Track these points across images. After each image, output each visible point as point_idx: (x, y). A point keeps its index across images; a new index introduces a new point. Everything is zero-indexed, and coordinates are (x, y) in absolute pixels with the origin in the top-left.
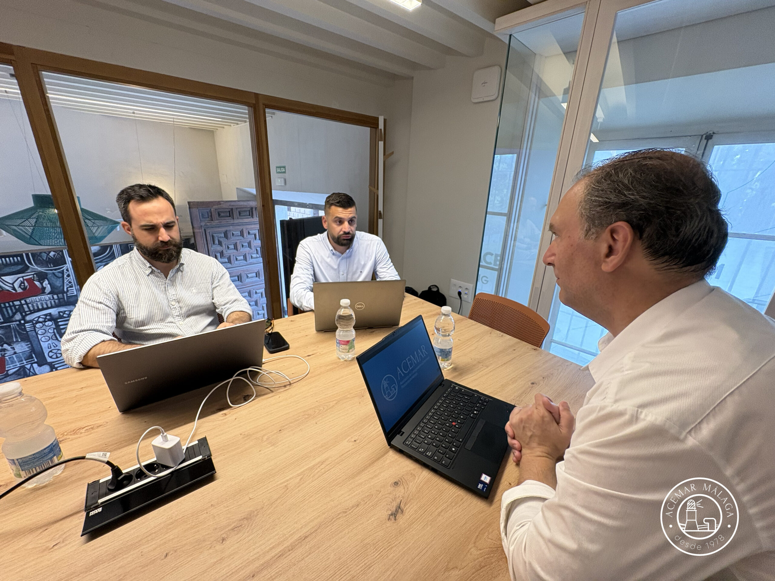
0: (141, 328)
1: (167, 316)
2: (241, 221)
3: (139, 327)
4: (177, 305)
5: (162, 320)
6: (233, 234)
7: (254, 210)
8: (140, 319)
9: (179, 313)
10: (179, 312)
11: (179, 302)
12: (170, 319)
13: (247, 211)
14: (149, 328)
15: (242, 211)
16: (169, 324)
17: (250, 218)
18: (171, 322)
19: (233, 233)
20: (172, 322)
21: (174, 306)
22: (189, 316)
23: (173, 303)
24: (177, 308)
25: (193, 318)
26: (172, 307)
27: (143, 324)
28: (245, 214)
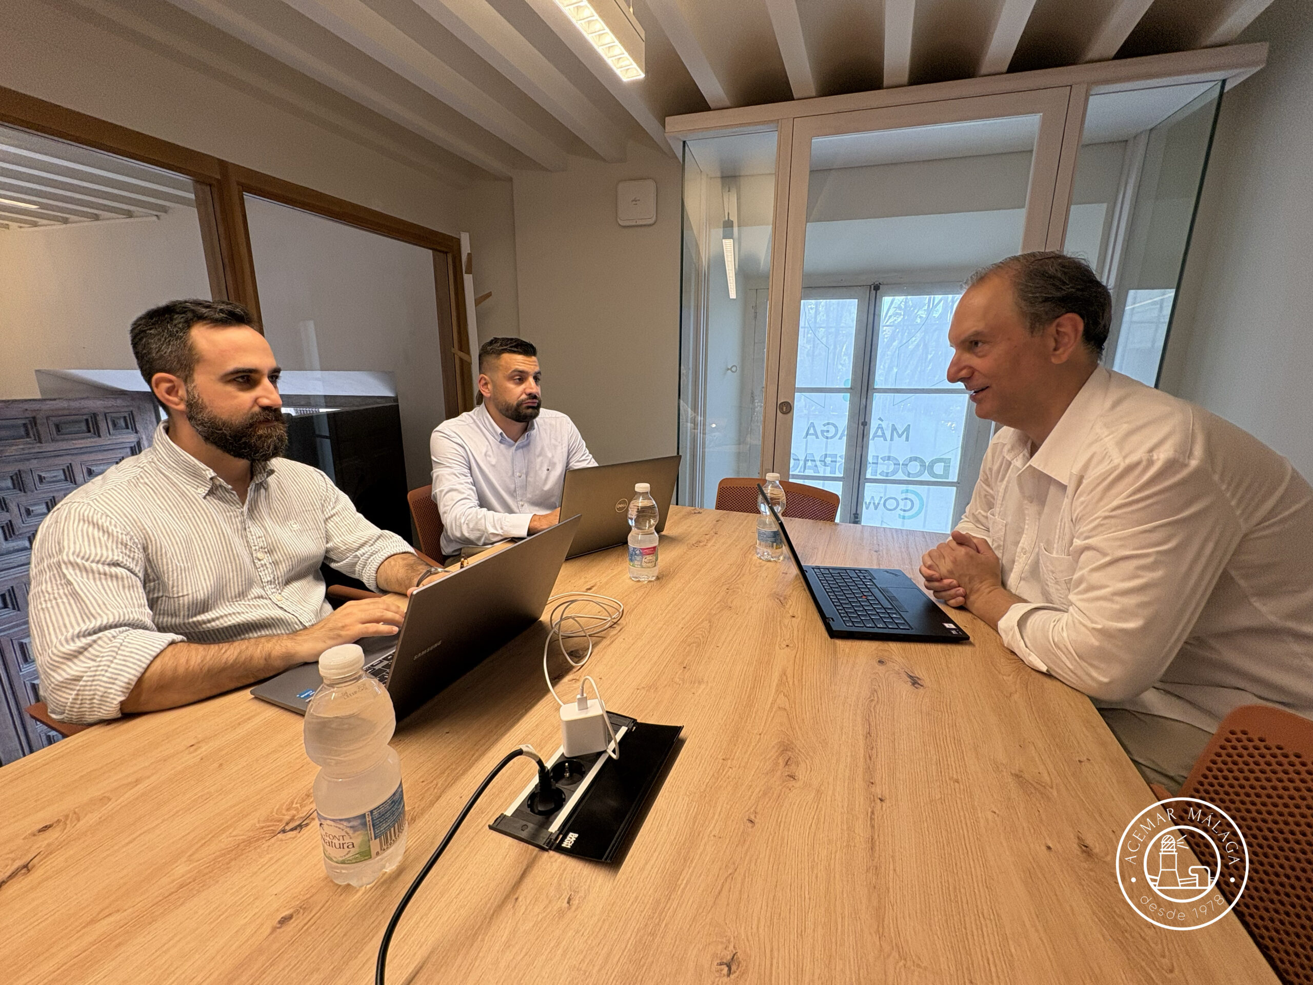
0: (199, 618)
1: (250, 584)
2: (64, 445)
3: (195, 615)
4: (267, 559)
5: (242, 595)
6: (41, 479)
7: (100, 418)
8: (201, 595)
9: (272, 576)
10: (273, 572)
11: (270, 552)
12: (256, 591)
13: (80, 422)
14: (213, 616)
15: (65, 423)
16: (255, 602)
17: (93, 438)
18: (259, 598)
19: (40, 477)
20: (262, 597)
21: (262, 562)
22: (288, 582)
23: (260, 555)
24: (268, 565)
25: (296, 585)
26: (258, 563)
27: (204, 606)
28: (75, 428)
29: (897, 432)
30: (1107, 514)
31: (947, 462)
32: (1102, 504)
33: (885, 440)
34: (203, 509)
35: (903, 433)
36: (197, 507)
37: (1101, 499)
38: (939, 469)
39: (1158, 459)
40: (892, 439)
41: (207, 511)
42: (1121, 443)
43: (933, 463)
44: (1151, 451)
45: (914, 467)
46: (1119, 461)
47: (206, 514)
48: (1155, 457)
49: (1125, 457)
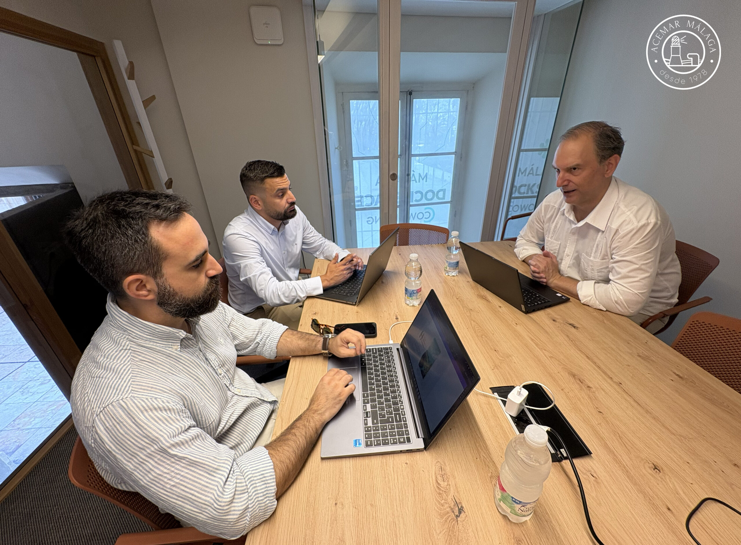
4: (223, 371)
9: (229, 380)
10: (228, 377)
11: (223, 366)
21: (222, 375)
23: (220, 371)
24: (225, 375)
26: (221, 377)
29: (422, 178)
30: (634, 247)
31: (444, 191)
32: (631, 242)
33: (416, 182)
34: (188, 360)
35: (424, 177)
36: (184, 360)
37: (630, 240)
38: (441, 195)
39: (651, 222)
40: (419, 182)
41: (191, 360)
42: (635, 216)
43: (438, 192)
44: (648, 219)
45: (430, 196)
46: (635, 224)
47: (191, 362)
48: (649, 222)
49: (638, 222)
